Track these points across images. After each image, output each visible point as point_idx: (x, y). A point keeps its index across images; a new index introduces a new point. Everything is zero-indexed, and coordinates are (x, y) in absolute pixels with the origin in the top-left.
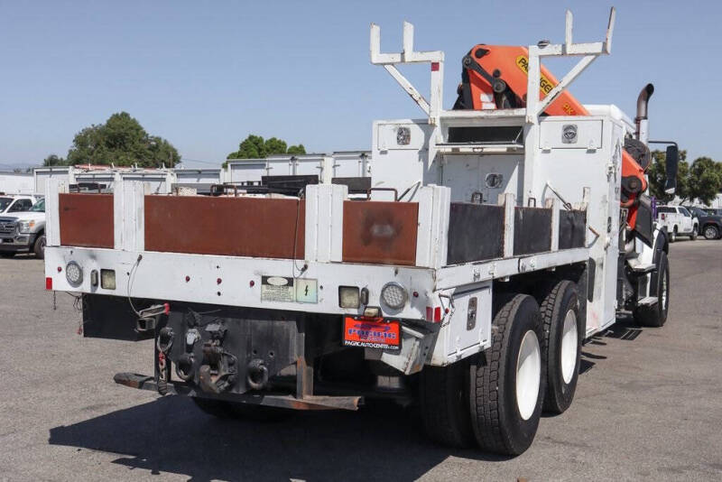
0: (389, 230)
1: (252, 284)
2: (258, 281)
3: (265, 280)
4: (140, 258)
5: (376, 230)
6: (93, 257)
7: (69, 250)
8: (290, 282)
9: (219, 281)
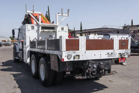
0: (125, 44)
1: (106, 54)
2: (107, 54)
3: (108, 54)
4: (85, 52)
5: (123, 44)
6: (74, 53)
7: (69, 52)
8: (112, 53)
9: (101, 55)
